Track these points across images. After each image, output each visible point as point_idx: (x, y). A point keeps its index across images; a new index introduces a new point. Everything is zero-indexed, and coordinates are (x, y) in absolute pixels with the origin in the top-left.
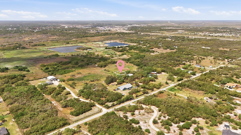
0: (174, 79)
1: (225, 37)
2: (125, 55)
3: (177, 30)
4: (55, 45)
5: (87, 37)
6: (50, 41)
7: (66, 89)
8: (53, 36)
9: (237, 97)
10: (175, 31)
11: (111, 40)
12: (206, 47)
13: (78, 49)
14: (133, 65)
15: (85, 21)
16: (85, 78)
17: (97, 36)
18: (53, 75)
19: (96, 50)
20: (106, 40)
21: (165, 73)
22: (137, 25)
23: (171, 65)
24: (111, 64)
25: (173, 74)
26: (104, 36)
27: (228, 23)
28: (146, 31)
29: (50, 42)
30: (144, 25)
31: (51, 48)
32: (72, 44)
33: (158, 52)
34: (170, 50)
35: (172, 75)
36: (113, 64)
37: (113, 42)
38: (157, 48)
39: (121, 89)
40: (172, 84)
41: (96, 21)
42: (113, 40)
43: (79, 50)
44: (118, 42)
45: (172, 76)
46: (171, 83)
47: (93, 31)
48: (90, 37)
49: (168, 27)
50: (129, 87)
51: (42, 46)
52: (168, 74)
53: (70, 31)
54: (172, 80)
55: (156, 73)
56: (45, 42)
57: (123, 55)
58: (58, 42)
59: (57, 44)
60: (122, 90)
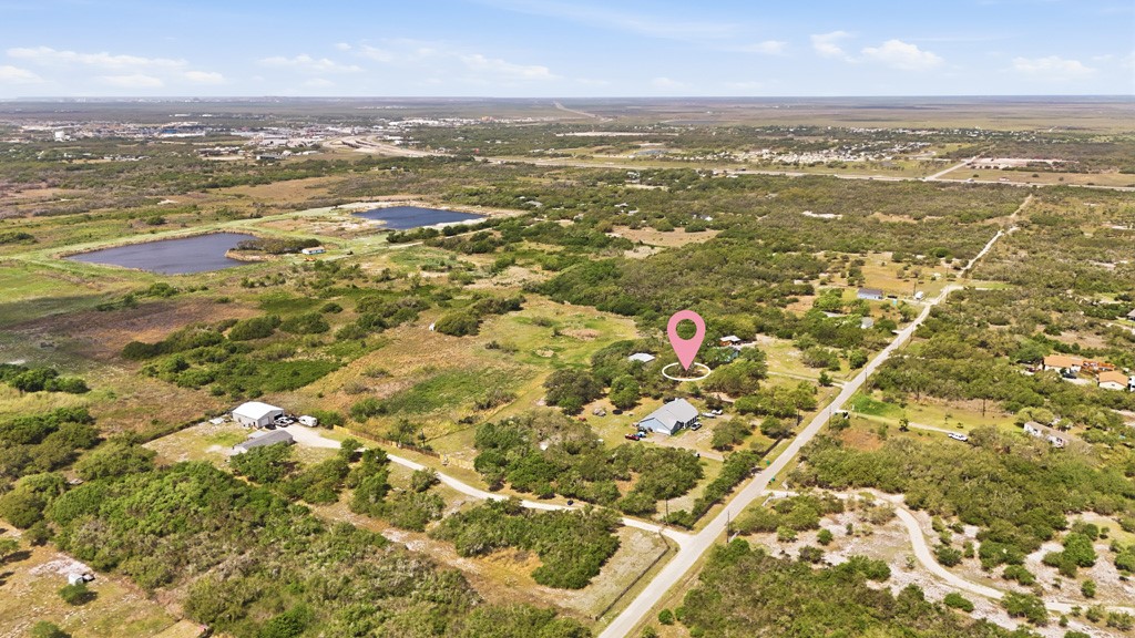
0: (833, 360)
1: (845, 168)
2: (512, 270)
3: (635, 143)
4: (90, 238)
5: (233, 184)
6: (37, 215)
7: (388, 461)
8: (27, 185)
9: (1126, 408)
10: (630, 148)
11: (378, 198)
12: (818, 213)
13: (244, 249)
14: (593, 309)
15: (135, 103)
16: (431, 396)
17: (280, 180)
18: (246, 395)
19: (348, 251)
20: (352, 199)
22: (431, 123)
23: (762, 301)
24: (490, 313)
26: (319, 176)
27: (796, 107)
28: (505, 151)
29: (40, 218)
30: (465, 121)
31: (80, 253)
32: (184, 226)
33: (653, 247)
34: (686, 231)
35: (813, 343)
36: (499, 312)
37: (389, 204)
38: (626, 229)
39: (659, 430)
40: (846, 383)
41: (196, 99)
42: (387, 198)
43: (254, 257)
44: (413, 203)
47: (235, 152)
48: (246, 182)
49: (578, 128)
51: (19, 247)
52: (789, 342)
53: (107, 159)
54: (832, 367)
55: (734, 338)
56: (15, 221)
57: (502, 266)
58: (90, 218)
59: (99, 231)
60: (668, 432)
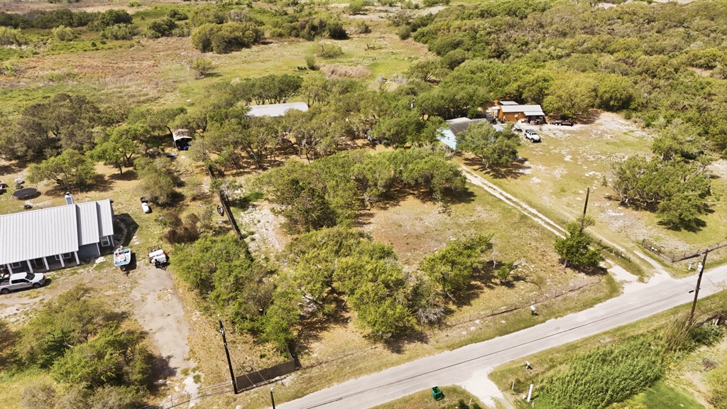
0: (709, 201)
21: (628, 118)
23: (712, 68)
25: (710, 143)
35: (688, 148)
40: (660, 277)
45: (688, 157)
46: (645, 246)
50: (43, 253)
52: (650, 137)
54: (673, 215)
55: (535, 110)
